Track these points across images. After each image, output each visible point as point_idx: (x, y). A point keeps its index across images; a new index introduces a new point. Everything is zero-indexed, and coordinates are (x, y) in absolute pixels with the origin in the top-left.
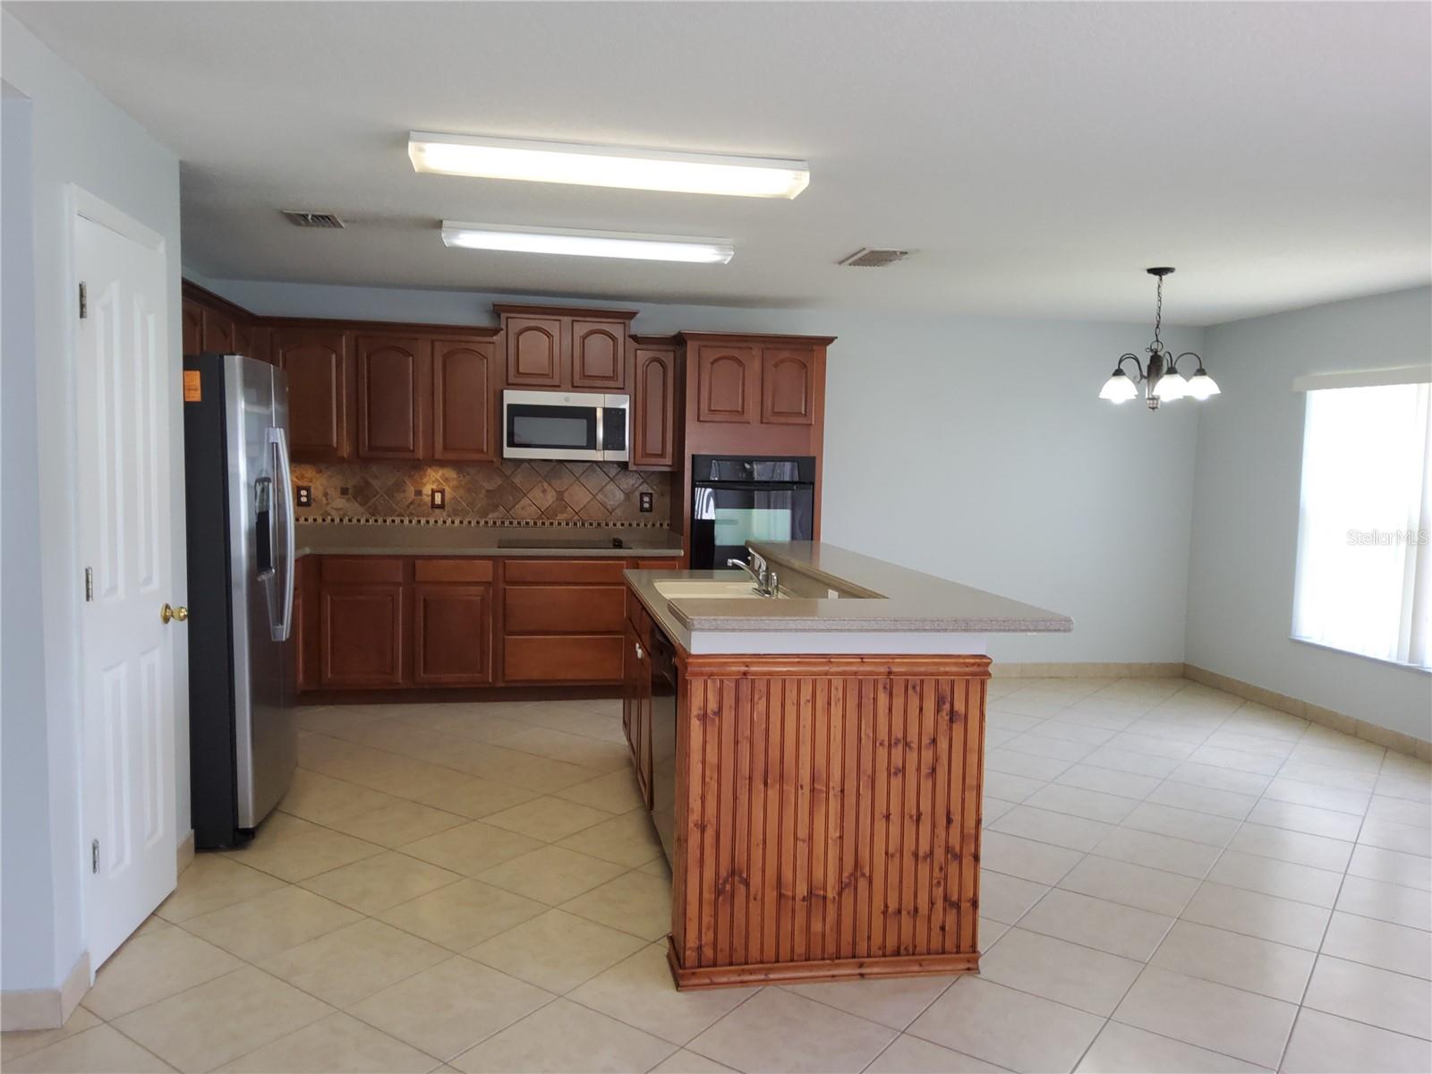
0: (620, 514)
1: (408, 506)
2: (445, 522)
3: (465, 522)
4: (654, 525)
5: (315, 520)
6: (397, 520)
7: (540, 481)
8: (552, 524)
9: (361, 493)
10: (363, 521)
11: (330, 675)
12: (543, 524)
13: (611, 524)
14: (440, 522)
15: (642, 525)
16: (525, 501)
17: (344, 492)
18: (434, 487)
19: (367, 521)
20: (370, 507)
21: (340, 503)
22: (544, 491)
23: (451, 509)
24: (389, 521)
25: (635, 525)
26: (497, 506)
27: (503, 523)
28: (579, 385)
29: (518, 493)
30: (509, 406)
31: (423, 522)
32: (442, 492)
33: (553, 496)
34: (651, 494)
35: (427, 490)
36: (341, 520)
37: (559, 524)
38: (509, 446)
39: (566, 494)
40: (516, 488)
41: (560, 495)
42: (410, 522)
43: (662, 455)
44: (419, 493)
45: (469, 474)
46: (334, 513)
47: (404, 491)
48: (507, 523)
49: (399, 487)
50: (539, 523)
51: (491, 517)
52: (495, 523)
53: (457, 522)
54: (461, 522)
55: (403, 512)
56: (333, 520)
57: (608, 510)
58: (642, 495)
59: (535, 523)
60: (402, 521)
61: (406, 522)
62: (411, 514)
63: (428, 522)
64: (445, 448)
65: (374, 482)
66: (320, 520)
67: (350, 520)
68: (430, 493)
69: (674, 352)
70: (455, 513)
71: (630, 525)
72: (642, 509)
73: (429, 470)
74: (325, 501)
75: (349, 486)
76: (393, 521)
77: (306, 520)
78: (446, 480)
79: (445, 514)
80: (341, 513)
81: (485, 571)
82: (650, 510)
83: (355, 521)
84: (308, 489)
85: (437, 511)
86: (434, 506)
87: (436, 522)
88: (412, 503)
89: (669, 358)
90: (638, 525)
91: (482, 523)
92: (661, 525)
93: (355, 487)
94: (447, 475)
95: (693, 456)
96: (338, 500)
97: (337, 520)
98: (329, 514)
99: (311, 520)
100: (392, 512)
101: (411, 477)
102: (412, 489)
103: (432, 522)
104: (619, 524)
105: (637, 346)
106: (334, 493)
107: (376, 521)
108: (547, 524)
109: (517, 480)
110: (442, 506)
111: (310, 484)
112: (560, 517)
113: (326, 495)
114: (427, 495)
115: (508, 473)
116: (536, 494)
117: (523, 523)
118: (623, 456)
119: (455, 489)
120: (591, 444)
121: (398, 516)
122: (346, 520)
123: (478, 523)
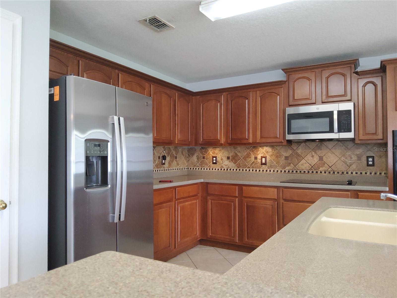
0: (355, 168)
1: (252, 164)
2: (267, 171)
3: (276, 171)
4: (375, 173)
5: (218, 169)
6: (248, 170)
7: (311, 152)
8: (317, 172)
9: (233, 159)
10: (235, 170)
11: (210, 234)
12: (313, 172)
13: (350, 173)
14: (265, 171)
15: (368, 173)
16: (303, 161)
17: (228, 158)
18: (262, 155)
19: (236, 170)
20: (237, 164)
21: (227, 162)
22: (313, 156)
23: (269, 165)
24: (244, 170)
25: (364, 173)
26: (290, 164)
27: (293, 171)
28: (326, 101)
29: (299, 157)
30: (288, 115)
31: (258, 170)
32: (265, 158)
33: (317, 159)
34: (374, 157)
35: (259, 157)
36: (227, 170)
37: (321, 172)
38: (288, 134)
39: (324, 158)
40: (299, 156)
41: (321, 158)
42: (253, 170)
43: (375, 134)
44: (256, 158)
45: (277, 149)
46: (224, 166)
47: (250, 158)
48: (295, 172)
49: (248, 156)
50: (311, 172)
51: (287, 169)
52: (289, 171)
53: (272, 171)
54: (274, 171)
55: (250, 166)
56: (224, 170)
57: (348, 165)
58: (368, 157)
59: (308, 172)
60: (249, 170)
61: (251, 170)
62: (253, 167)
63: (260, 171)
64: (261, 137)
65: (239, 154)
66: (220, 170)
67: (230, 170)
68: (260, 158)
69: (382, 76)
70: (271, 167)
71: (361, 173)
72: (368, 165)
73: (260, 148)
74: (221, 162)
75: (230, 156)
76: (246, 170)
77: (215, 169)
78: (267, 152)
79: (266, 167)
80: (227, 166)
81: (273, 193)
82: (373, 165)
83: (232, 170)
84: (216, 157)
85: (264, 166)
86: (262, 164)
87: (263, 171)
88: (253, 163)
89: (378, 81)
90: (366, 173)
91: (283, 171)
92: (380, 174)
93: (232, 156)
94: (267, 150)
95: (393, 131)
96: (226, 161)
97: (226, 170)
98: (223, 167)
99: (217, 169)
100: (245, 166)
101: (253, 151)
102: (253, 156)
103: (261, 170)
104: (354, 173)
105: (358, 77)
106: (225, 159)
107: (240, 170)
108: (315, 172)
109: (299, 151)
110: (265, 164)
111: (217, 156)
112: (321, 169)
113: (222, 159)
114: (259, 159)
115: (295, 148)
116: (309, 157)
117: (303, 172)
118: (350, 135)
119: (271, 156)
120: (331, 130)
121: (248, 168)
122: (229, 169)
123: (281, 171)
